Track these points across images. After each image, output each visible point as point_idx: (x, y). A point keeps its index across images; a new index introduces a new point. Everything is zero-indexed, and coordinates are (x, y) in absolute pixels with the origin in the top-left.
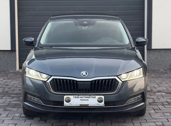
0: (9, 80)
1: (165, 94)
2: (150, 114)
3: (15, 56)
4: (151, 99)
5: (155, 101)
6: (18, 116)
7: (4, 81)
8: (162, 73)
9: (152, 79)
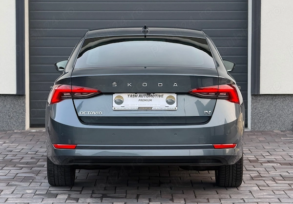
0: (13, 144)
1: (279, 165)
2: (250, 192)
3: (23, 105)
4: (254, 172)
5: (261, 175)
6: (32, 193)
7: (4, 145)
8: (277, 135)
9: (260, 144)
